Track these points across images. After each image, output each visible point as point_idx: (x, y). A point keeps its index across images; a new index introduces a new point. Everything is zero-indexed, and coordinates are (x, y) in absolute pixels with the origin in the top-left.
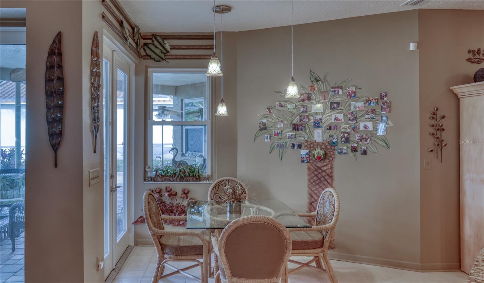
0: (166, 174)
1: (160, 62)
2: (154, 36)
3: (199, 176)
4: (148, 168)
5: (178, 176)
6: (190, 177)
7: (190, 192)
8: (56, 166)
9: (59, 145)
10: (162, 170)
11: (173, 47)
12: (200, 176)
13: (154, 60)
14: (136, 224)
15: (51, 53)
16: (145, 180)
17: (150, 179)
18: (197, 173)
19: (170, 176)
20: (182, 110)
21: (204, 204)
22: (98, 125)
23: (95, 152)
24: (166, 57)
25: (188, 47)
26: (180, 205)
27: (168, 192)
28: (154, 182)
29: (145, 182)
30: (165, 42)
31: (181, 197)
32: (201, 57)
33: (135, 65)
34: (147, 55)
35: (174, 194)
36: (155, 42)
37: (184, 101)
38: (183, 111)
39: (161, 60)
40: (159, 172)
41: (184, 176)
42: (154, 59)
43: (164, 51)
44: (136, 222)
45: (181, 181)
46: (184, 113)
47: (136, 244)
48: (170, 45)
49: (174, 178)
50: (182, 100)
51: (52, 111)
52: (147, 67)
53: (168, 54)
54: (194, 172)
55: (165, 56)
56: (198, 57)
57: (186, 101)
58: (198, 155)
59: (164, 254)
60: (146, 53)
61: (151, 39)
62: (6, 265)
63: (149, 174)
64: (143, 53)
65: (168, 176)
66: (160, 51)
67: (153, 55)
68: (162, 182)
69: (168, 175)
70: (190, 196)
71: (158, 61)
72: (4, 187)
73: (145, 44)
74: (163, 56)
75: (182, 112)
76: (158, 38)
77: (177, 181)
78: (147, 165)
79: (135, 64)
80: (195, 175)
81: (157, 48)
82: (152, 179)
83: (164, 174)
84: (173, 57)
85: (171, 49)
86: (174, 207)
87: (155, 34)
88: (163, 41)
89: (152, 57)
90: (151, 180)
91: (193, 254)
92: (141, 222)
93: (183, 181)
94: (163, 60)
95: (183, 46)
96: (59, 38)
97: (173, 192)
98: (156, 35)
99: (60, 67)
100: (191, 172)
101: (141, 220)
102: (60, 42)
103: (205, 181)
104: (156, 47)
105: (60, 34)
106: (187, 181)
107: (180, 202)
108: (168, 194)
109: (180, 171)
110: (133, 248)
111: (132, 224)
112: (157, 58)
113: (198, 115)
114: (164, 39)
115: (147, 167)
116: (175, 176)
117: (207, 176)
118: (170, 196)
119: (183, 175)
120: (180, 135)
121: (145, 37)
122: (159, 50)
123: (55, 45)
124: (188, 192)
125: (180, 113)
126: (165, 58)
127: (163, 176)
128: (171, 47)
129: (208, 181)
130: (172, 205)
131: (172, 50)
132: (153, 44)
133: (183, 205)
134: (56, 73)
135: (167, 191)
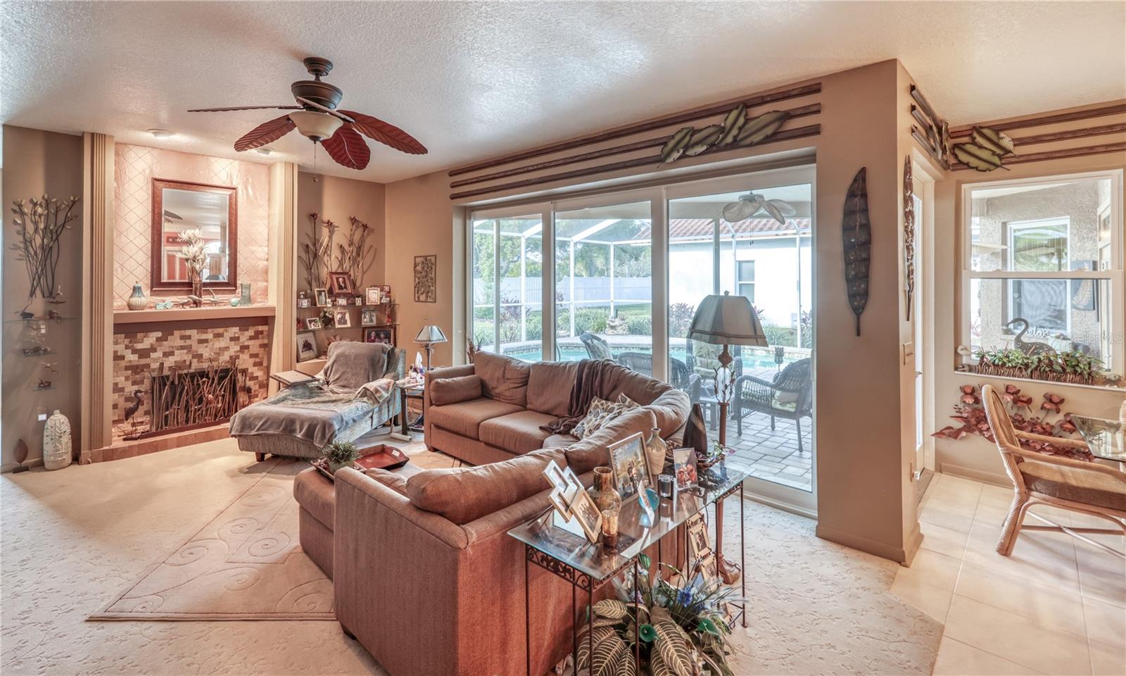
0: (1004, 364)
1: (990, 172)
2: (977, 129)
3: (1089, 374)
4: (962, 349)
5: (1036, 369)
6: (1066, 375)
7: (1065, 402)
8: (858, 334)
9: (863, 309)
10: (995, 356)
11: (1020, 142)
12: (1093, 374)
13: (977, 170)
14: (940, 437)
15: (851, 194)
16: (956, 369)
17: (967, 368)
18: (1087, 368)
19: (1016, 367)
20: (1004, 242)
21: (1105, 429)
22: (913, 283)
23: (908, 320)
24: (1003, 162)
25: (1059, 136)
26: (1039, 421)
27: (1012, 394)
28: (976, 375)
29: (956, 372)
30: (1002, 135)
31: (1043, 408)
32: (1094, 151)
33: (936, 183)
34: (960, 162)
35: (1024, 399)
36: (979, 140)
37: (1009, 226)
38: (1006, 245)
39: (992, 167)
40: (987, 359)
41: (1050, 371)
42: (976, 168)
43: (999, 151)
44: (939, 434)
45: (1042, 379)
46: (1009, 250)
47: (939, 469)
48: (1013, 140)
49: (1024, 373)
50: (1004, 224)
51: (853, 266)
52: (959, 184)
53: (1010, 155)
54: (1078, 365)
55: (1001, 159)
56: (1086, 151)
57: (1013, 226)
58: (1053, 335)
59: (1031, 490)
60: (959, 160)
61: (970, 135)
62: (739, 449)
63: (965, 360)
64: (952, 161)
65: (1009, 367)
66: (991, 153)
67: (974, 162)
68: (995, 377)
69: (1010, 365)
70: (1065, 408)
71: (985, 171)
72: (708, 354)
73: (956, 146)
74: (996, 160)
75: (1004, 247)
76: (986, 131)
77: (1032, 378)
78: (961, 344)
79: (934, 181)
80: (1079, 371)
81: (983, 150)
82: (971, 369)
83: (1000, 363)
84: (1022, 159)
85: (1015, 145)
86: (1026, 424)
87: (977, 126)
88: (998, 134)
89: (971, 165)
90: (970, 371)
91: (1105, 506)
92: (950, 436)
93: (1047, 380)
94: (997, 166)
95: (1046, 135)
96: (862, 175)
97: (1023, 396)
98: (982, 128)
99: (865, 211)
100: (1067, 365)
101: (950, 433)
102: (864, 180)
103: (1107, 386)
104: (981, 147)
105: (863, 171)
106: (1057, 381)
107: (1041, 418)
108: (1012, 397)
109: (1040, 361)
110: (933, 474)
111: (932, 435)
112: (982, 165)
113: (1049, 252)
114: (999, 130)
115: (960, 347)
116: (1026, 370)
117: (1115, 377)
118: (1015, 401)
119: (1047, 369)
120: (1001, 293)
121: (955, 134)
122: (988, 152)
123: (856, 185)
124: (1062, 401)
125: (1000, 250)
126: (1003, 164)
127: (998, 365)
128: (1016, 143)
129: (1115, 386)
130: (1020, 419)
131: (1017, 148)
132: (974, 143)
133: (1047, 424)
134: (859, 219)
135: (1010, 393)
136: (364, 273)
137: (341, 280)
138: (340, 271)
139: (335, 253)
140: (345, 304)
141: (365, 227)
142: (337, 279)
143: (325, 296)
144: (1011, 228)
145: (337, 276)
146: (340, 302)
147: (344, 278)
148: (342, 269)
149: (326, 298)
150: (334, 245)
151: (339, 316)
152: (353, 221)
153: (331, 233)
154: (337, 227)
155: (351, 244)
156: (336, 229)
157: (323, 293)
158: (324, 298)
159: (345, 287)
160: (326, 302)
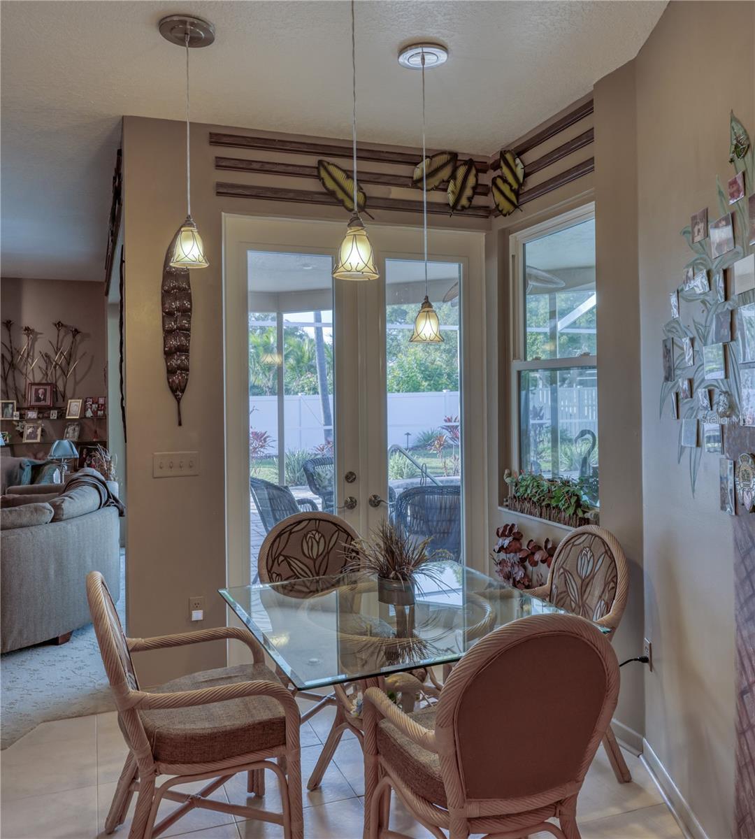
2: (502, 154)
11: (531, 170)
17: (509, 502)
23: (180, 424)
29: (499, 508)
30: (518, 161)
34: (496, 204)
36: (505, 169)
39: (512, 208)
42: (502, 212)
43: (515, 185)
53: (524, 189)
55: (518, 196)
60: (495, 202)
66: (509, 188)
67: (502, 203)
71: (506, 215)
73: (493, 181)
74: (513, 198)
76: (508, 157)
81: (505, 184)
85: (525, 174)
88: (515, 161)
89: (499, 207)
90: (508, 506)
94: (515, 207)
98: (505, 152)
104: (505, 181)
112: (507, 207)
117: (590, 515)
128: (527, 171)
131: (529, 178)
132: (502, 175)
136: (76, 383)
137: (41, 391)
138: (44, 381)
139: (37, 361)
140: (36, 417)
141: (76, 332)
142: (37, 391)
143: (13, 408)
145: (37, 387)
146: (29, 416)
147: (45, 390)
148: (46, 380)
149: (13, 411)
150: (37, 354)
151: (30, 430)
152: (59, 325)
153: (34, 340)
154: (41, 334)
155: (57, 350)
156: (39, 336)
157: (11, 406)
158: (11, 411)
159: (44, 400)
160: (12, 416)
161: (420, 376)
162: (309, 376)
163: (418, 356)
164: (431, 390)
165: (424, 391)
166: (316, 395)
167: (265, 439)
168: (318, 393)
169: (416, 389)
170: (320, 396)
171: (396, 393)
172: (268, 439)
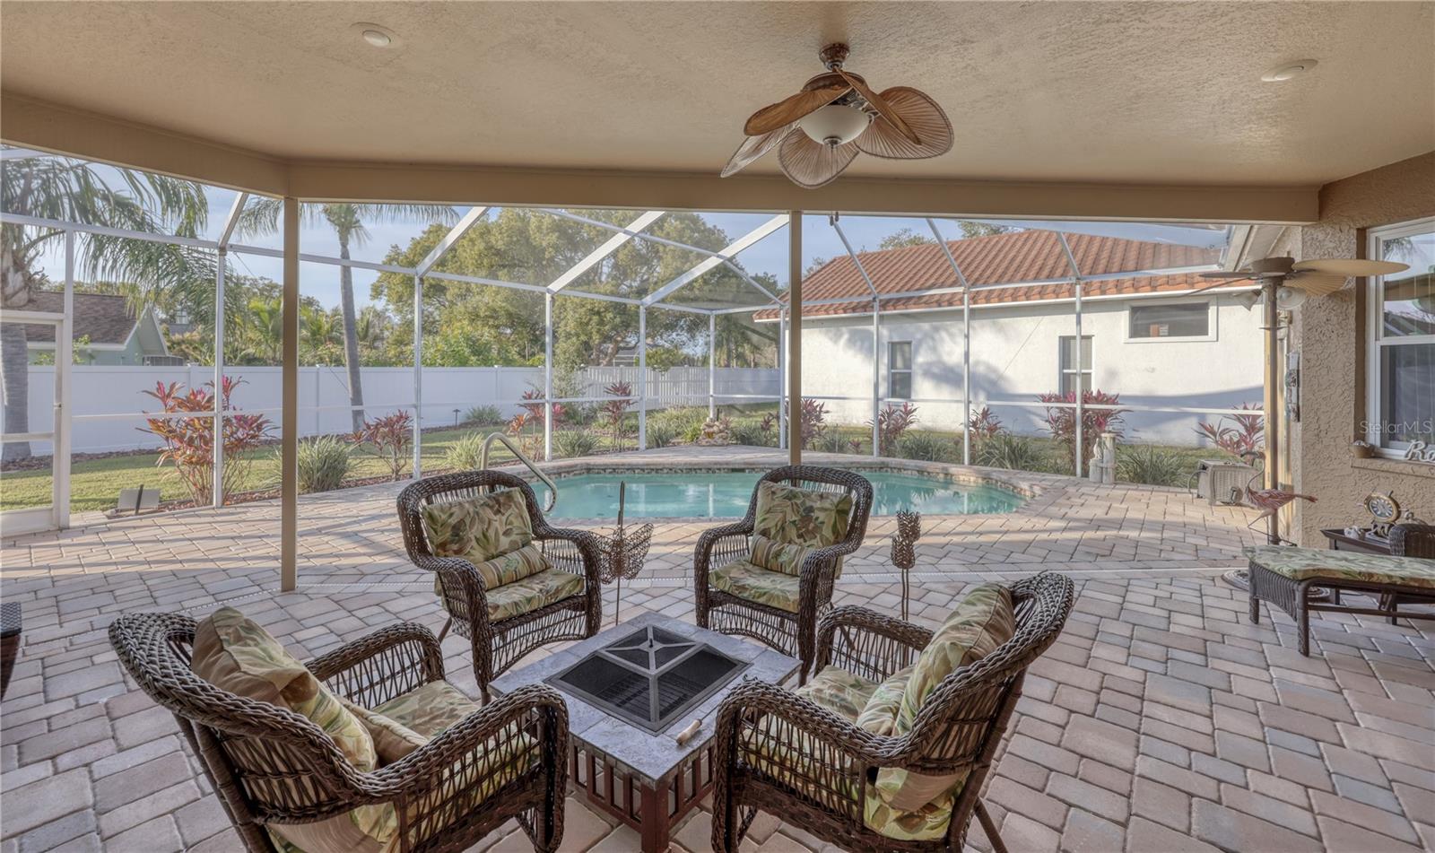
37: (1372, 237)
144: (1377, 239)
161: (467, 351)
162: (330, 346)
163: (465, 330)
164: (479, 365)
165: (472, 366)
166: (341, 367)
167: (261, 424)
168: (344, 365)
169: (463, 362)
170: (347, 368)
171: (440, 368)
172: (264, 425)
